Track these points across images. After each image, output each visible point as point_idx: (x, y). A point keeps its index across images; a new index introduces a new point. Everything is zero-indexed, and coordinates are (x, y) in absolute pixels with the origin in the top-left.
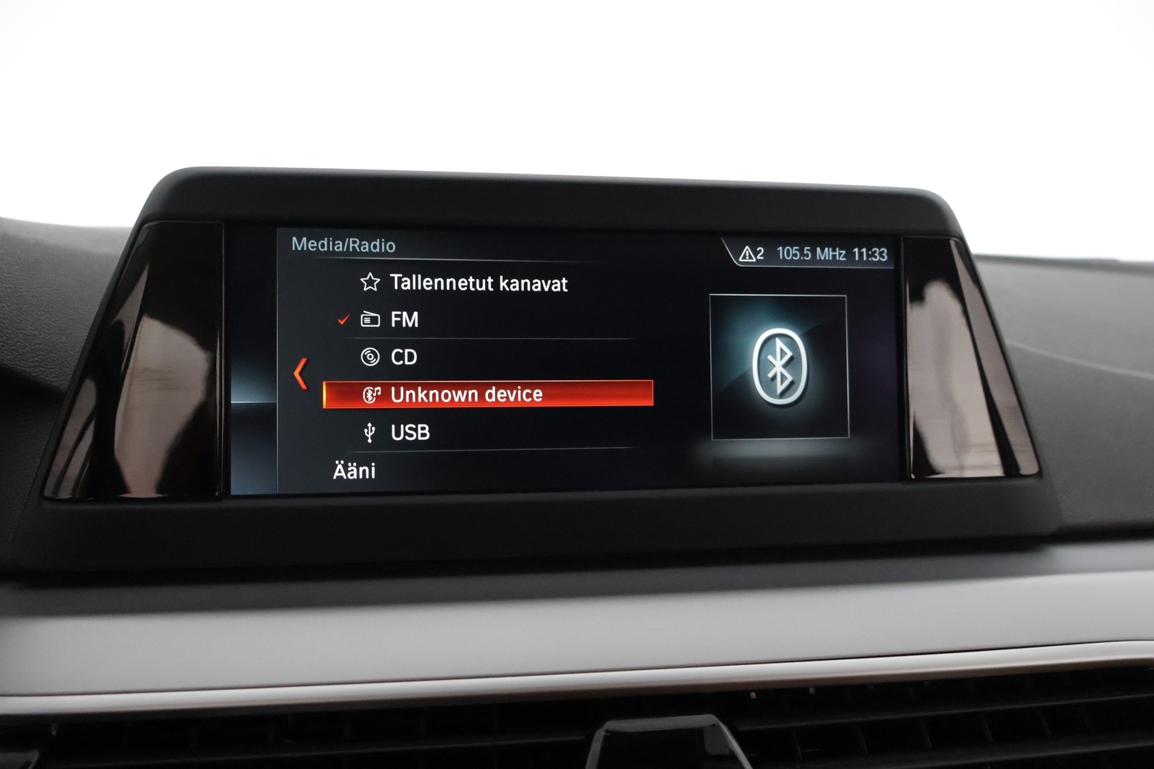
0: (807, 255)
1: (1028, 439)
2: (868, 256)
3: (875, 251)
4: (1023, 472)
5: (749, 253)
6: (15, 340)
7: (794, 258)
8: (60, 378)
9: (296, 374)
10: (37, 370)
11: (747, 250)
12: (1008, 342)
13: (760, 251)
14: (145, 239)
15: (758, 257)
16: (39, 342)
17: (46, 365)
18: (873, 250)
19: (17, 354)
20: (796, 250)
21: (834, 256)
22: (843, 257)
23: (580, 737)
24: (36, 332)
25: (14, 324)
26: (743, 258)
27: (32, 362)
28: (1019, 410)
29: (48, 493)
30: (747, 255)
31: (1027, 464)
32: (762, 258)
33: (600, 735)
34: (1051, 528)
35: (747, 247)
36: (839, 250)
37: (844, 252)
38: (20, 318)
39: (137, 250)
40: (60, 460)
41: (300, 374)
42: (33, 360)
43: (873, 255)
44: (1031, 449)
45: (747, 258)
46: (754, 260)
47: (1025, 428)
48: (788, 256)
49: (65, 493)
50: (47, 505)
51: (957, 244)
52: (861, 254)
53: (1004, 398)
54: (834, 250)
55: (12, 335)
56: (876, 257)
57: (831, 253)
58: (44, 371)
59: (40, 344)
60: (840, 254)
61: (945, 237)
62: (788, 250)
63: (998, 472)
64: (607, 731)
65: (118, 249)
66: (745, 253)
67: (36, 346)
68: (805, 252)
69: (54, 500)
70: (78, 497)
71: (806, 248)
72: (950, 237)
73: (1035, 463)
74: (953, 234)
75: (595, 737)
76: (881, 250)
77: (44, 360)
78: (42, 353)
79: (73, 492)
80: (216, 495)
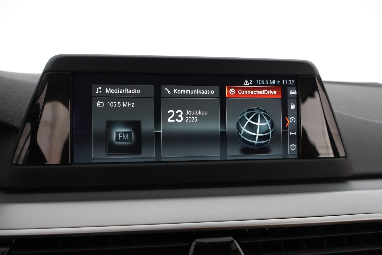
0: (267, 83)
1: (342, 145)
2: (287, 83)
3: (290, 81)
4: (341, 155)
6: (4, 112)
7: (262, 84)
10: (11, 122)
11: (246, 81)
12: (335, 111)
13: (251, 81)
14: (45, 78)
16: (12, 112)
17: (14, 120)
18: (289, 81)
19: (4, 116)
20: (263, 81)
21: (276, 83)
23: (187, 244)
24: (11, 109)
25: (3, 107)
27: (10, 119)
28: (339, 135)
29: (14, 162)
31: (342, 153)
32: (251, 84)
33: (194, 244)
34: (350, 175)
36: (278, 81)
38: (6, 104)
39: (43, 81)
40: (18, 152)
42: (10, 118)
43: (289, 82)
44: (343, 148)
45: (246, 84)
46: (249, 84)
47: (341, 141)
48: (260, 83)
49: (20, 162)
50: (13, 166)
51: (318, 79)
52: (285, 82)
53: (334, 131)
54: (276, 81)
55: (3, 110)
56: (290, 83)
58: (14, 122)
59: (12, 113)
60: (278, 82)
61: (314, 76)
62: (260, 81)
63: (332, 156)
64: (196, 242)
65: (37, 81)
67: (11, 114)
69: (17, 165)
70: (25, 163)
71: (266, 80)
72: (315, 77)
73: (344, 153)
74: (317, 75)
75: (192, 244)
76: (292, 81)
77: (14, 118)
78: (13, 116)
79: (23, 162)
80: (69, 163)
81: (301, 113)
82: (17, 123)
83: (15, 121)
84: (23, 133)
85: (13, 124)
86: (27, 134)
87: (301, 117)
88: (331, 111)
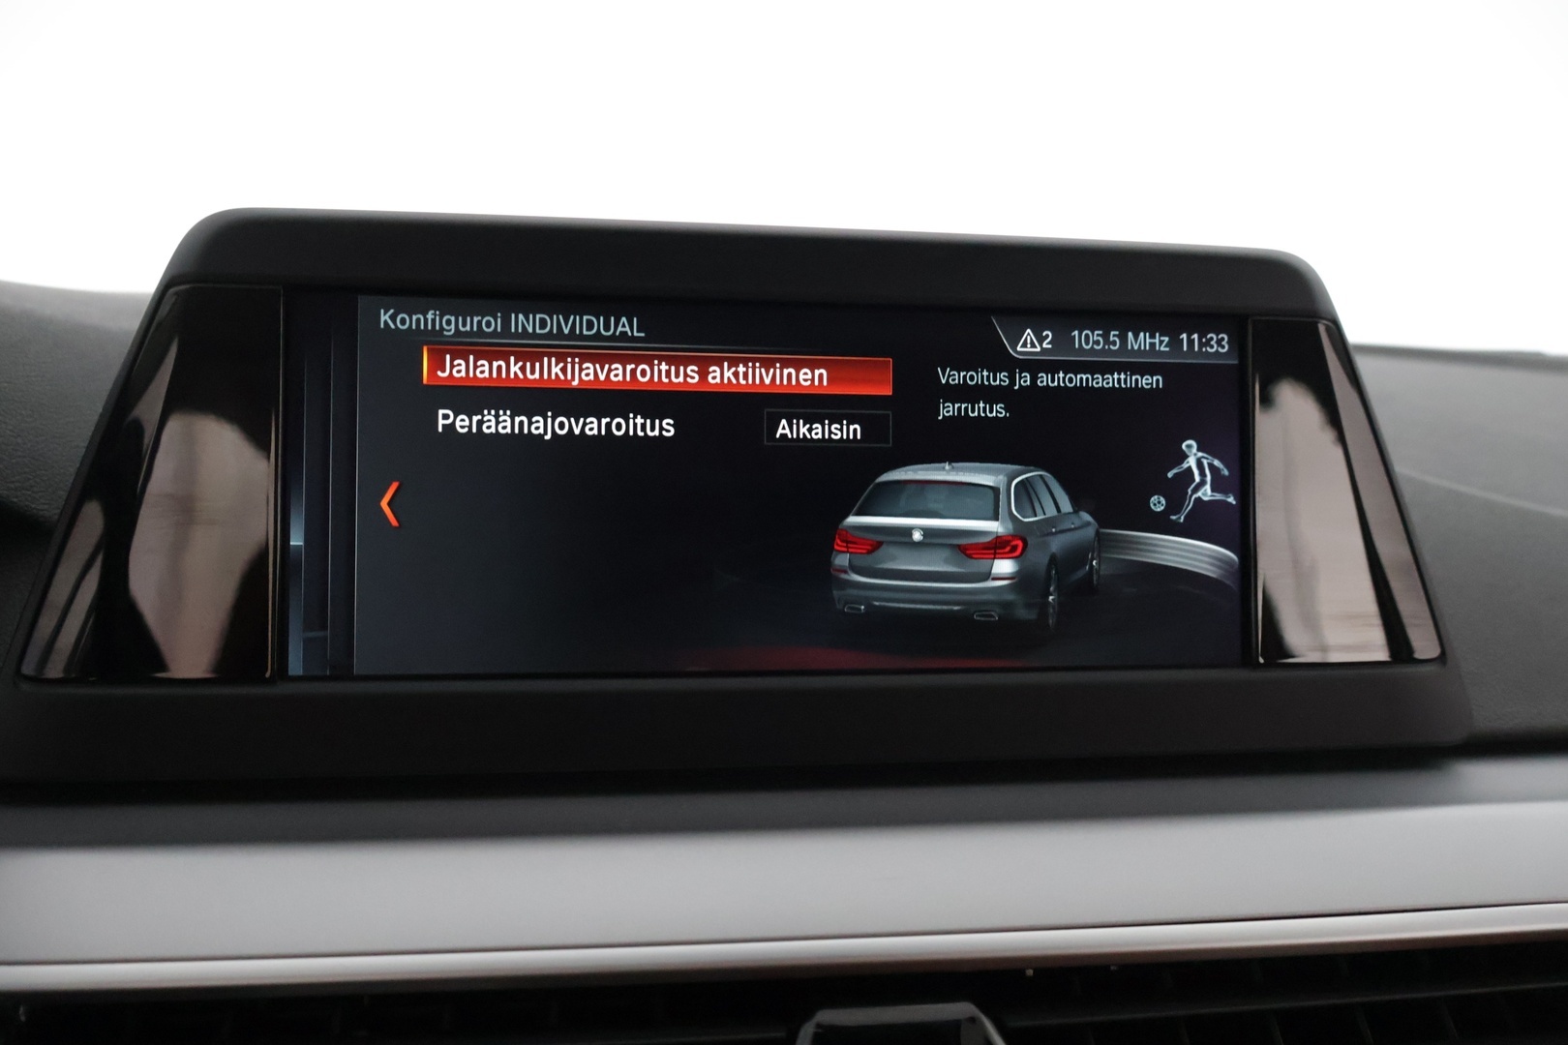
0: (1114, 343)
1: (1426, 608)
2: (1201, 345)
3: (1212, 339)
4: (1419, 655)
5: (1031, 338)
7: (1095, 347)
8: (47, 504)
9: (384, 504)
10: (19, 494)
11: (1029, 334)
12: (1400, 468)
13: (1047, 336)
14: (171, 310)
15: (1044, 346)
16: (23, 454)
17: (32, 486)
18: (1209, 336)
20: (1098, 335)
21: (1153, 345)
22: (1165, 346)
24: (19, 440)
26: (1021, 347)
27: (13, 482)
28: (1414, 567)
29: (28, 669)
30: (1029, 341)
31: (1424, 645)
32: (1050, 346)
33: (808, 1031)
34: (1456, 735)
35: (1029, 331)
36: (1160, 336)
37: (1166, 339)
39: (160, 324)
40: (46, 624)
41: (389, 504)
42: (13, 479)
43: (1208, 343)
44: (1430, 622)
45: (1029, 346)
46: (1038, 349)
47: (1422, 593)
48: (1087, 343)
49: (55, 670)
50: (25, 687)
51: (1328, 329)
52: (1191, 342)
53: (1393, 550)
54: (1152, 336)
56: (1212, 347)
57: (1148, 340)
58: (30, 495)
59: (24, 457)
60: (1161, 342)
61: (1310, 320)
62: (1087, 336)
63: (1381, 654)
64: (819, 1026)
65: (133, 324)
66: (1026, 338)
67: (18, 459)
68: (1111, 339)
69: (38, 680)
70: (73, 676)
71: (1112, 333)
72: (1316, 320)
73: (1436, 642)
74: (1323, 315)
75: (802, 1033)
76: (1220, 337)
77: (29, 479)
78: (27, 470)
79: (67, 669)
80: (268, 675)
81: (1257, 471)
82: (42, 501)
83: (33, 492)
84: (71, 544)
85: (27, 503)
86: (89, 550)
87: (1257, 490)
88: (1382, 469)
